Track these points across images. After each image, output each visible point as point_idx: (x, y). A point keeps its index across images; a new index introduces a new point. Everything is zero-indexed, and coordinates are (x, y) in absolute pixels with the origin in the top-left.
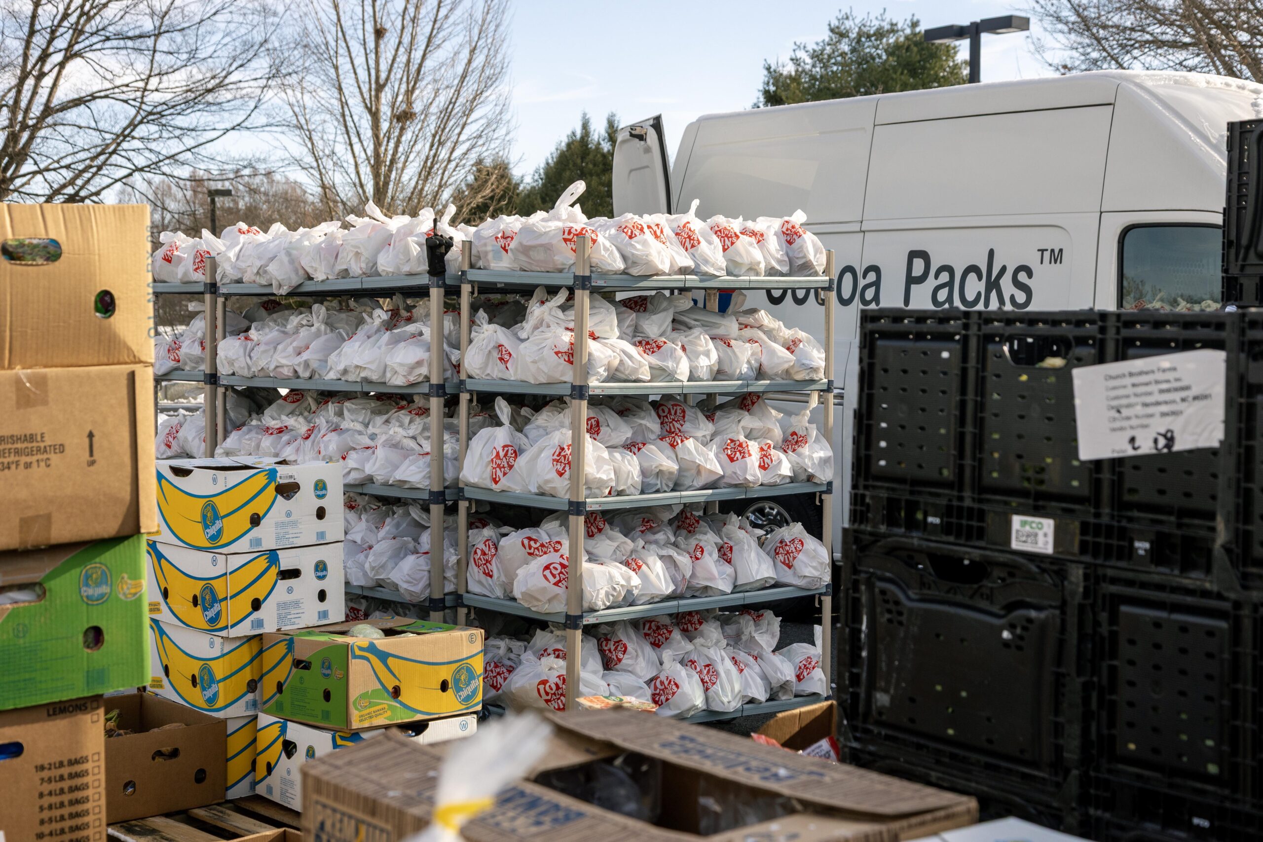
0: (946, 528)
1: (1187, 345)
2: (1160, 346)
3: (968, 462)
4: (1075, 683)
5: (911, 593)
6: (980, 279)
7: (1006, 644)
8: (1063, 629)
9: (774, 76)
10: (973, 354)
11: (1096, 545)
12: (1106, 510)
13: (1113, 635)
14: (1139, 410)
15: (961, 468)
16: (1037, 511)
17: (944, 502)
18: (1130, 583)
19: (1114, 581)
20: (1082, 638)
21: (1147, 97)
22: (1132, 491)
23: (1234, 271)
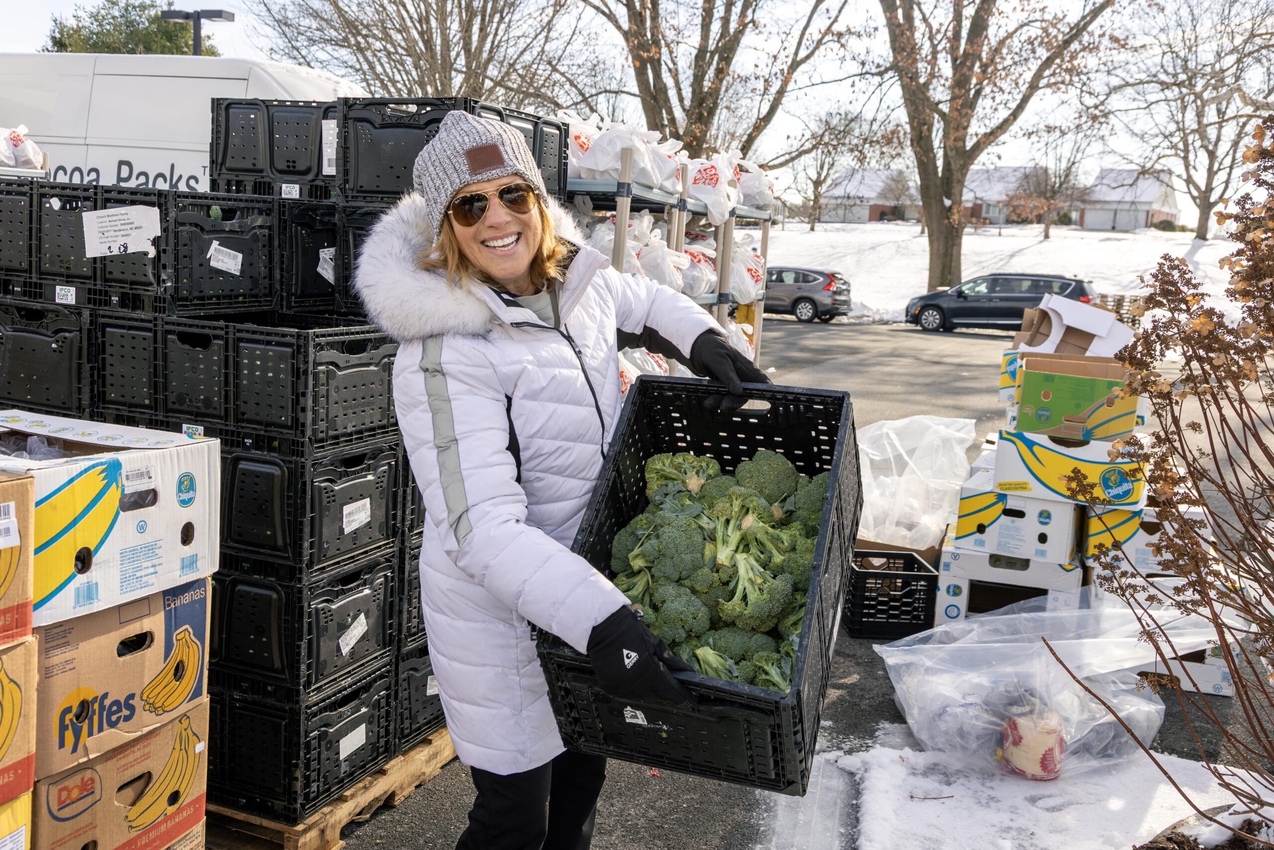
0: (24, 293)
1: (133, 203)
2: (122, 202)
3: (34, 259)
4: (86, 367)
5: (7, 328)
6: (165, 181)
7: (55, 351)
8: (81, 342)
9: (62, 28)
10: (35, 203)
11: (95, 299)
12: (99, 282)
13: (104, 342)
14: (112, 233)
15: (31, 262)
16: (68, 283)
17: (22, 279)
18: (111, 317)
19: (103, 316)
20: (89, 345)
21: (268, 77)
22: (111, 273)
23: (215, 176)
